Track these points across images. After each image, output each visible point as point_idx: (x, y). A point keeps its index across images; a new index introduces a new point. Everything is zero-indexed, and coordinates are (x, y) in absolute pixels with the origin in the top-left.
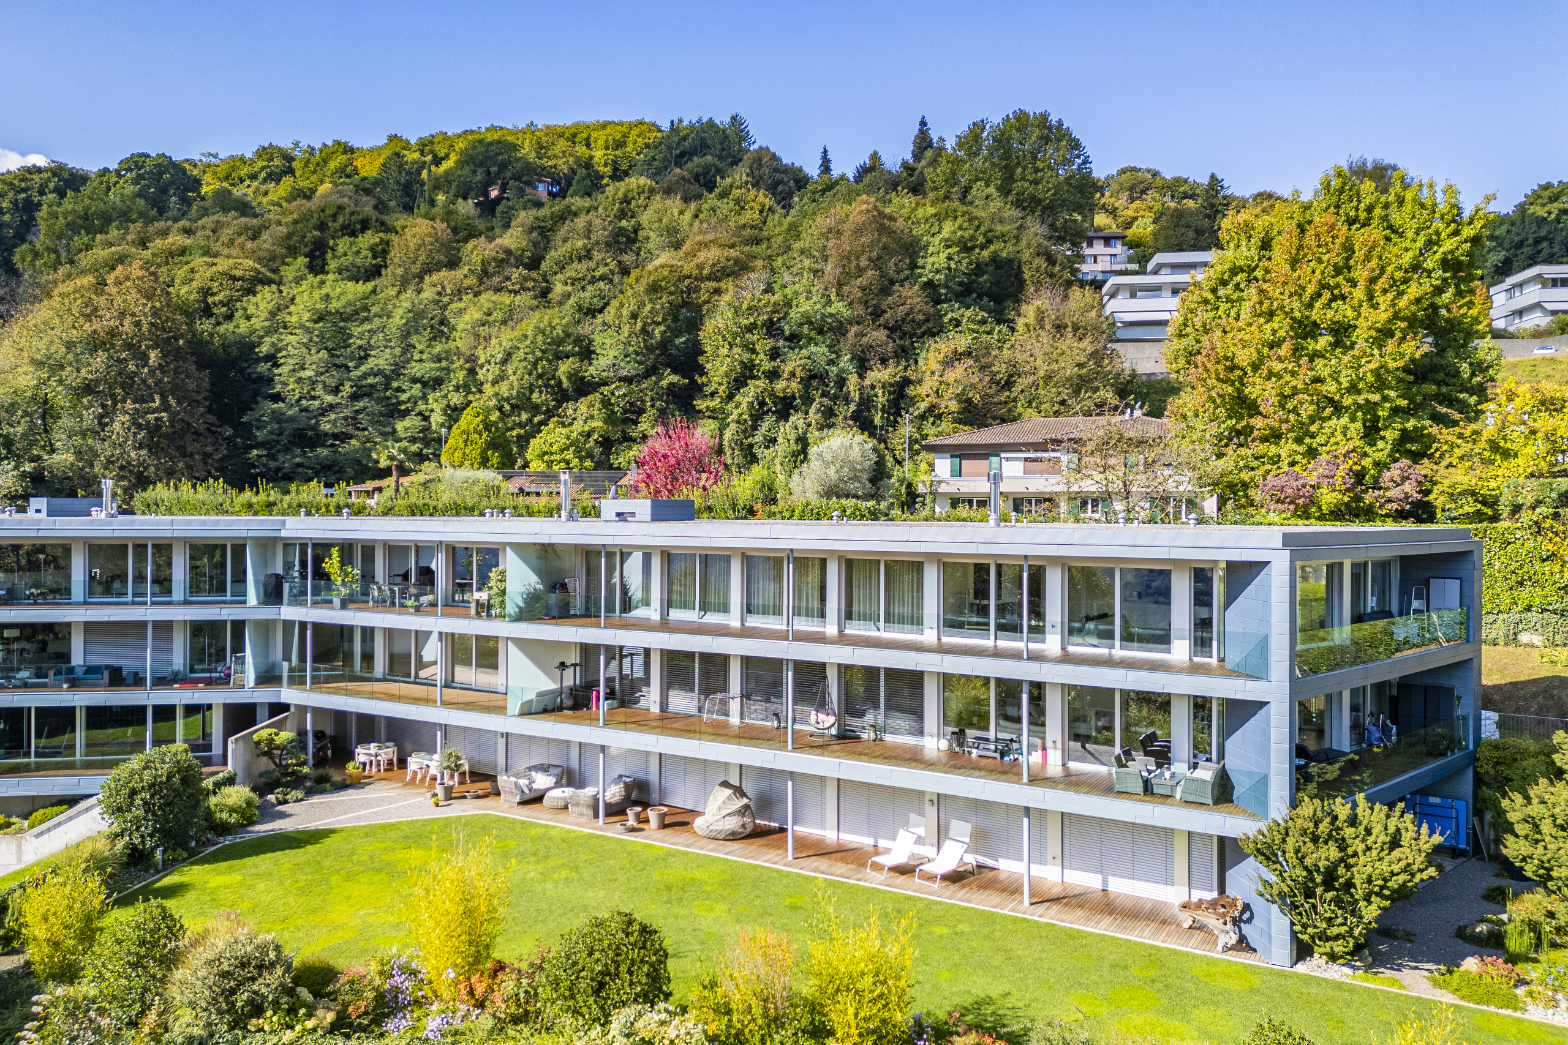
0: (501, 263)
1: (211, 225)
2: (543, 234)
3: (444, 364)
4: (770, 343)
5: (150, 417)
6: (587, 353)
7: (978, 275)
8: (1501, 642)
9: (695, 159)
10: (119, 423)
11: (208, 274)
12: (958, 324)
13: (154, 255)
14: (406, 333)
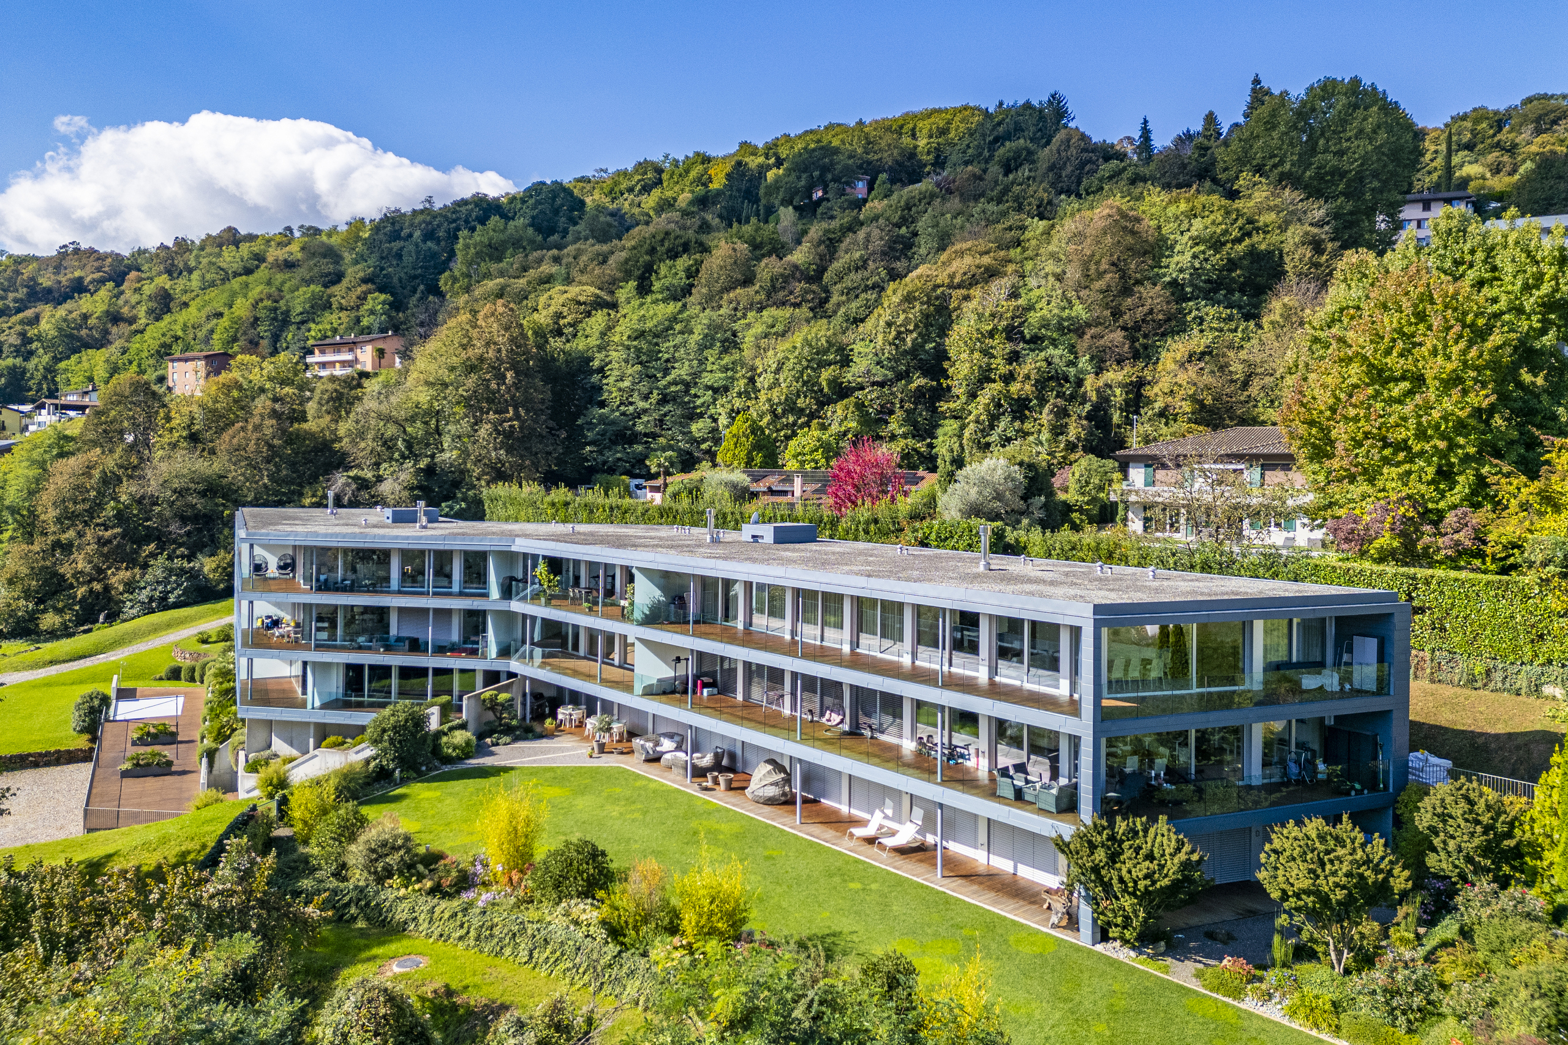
0: (786, 279)
1: (573, 253)
2: (830, 245)
3: (730, 373)
4: (1009, 347)
5: (506, 425)
6: (846, 362)
7: (1230, 270)
8: (1523, 692)
9: (1008, 143)
10: (484, 430)
11: (561, 301)
12: (1202, 320)
13: (529, 283)
14: (702, 347)
